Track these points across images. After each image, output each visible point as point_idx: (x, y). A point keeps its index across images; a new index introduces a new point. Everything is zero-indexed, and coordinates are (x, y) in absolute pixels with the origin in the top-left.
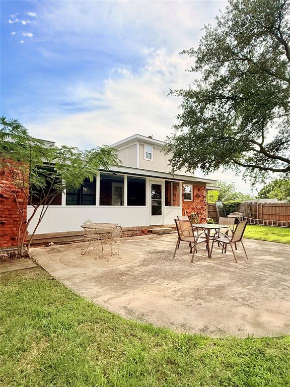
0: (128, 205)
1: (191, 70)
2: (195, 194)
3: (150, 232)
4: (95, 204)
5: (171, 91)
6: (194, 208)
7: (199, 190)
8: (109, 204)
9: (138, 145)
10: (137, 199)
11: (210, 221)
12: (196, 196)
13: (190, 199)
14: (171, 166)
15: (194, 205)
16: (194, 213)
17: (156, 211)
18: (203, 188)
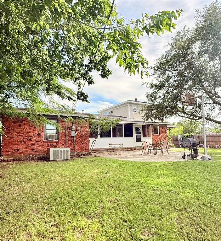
0: (125, 137)
1: (151, 75)
2: (160, 131)
3: (135, 149)
4: (110, 137)
5: (144, 83)
6: (160, 138)
7: (163, 129)
8: (116, 137)
9: (129, 105)
10: (129, 134)
11: (172, 146)
12: (161, 132)
13: (158, 133)
14: (143, 119)
15: (160, 137)
16: (160, 141)
17: (138, 140)
18: (165, 127)
